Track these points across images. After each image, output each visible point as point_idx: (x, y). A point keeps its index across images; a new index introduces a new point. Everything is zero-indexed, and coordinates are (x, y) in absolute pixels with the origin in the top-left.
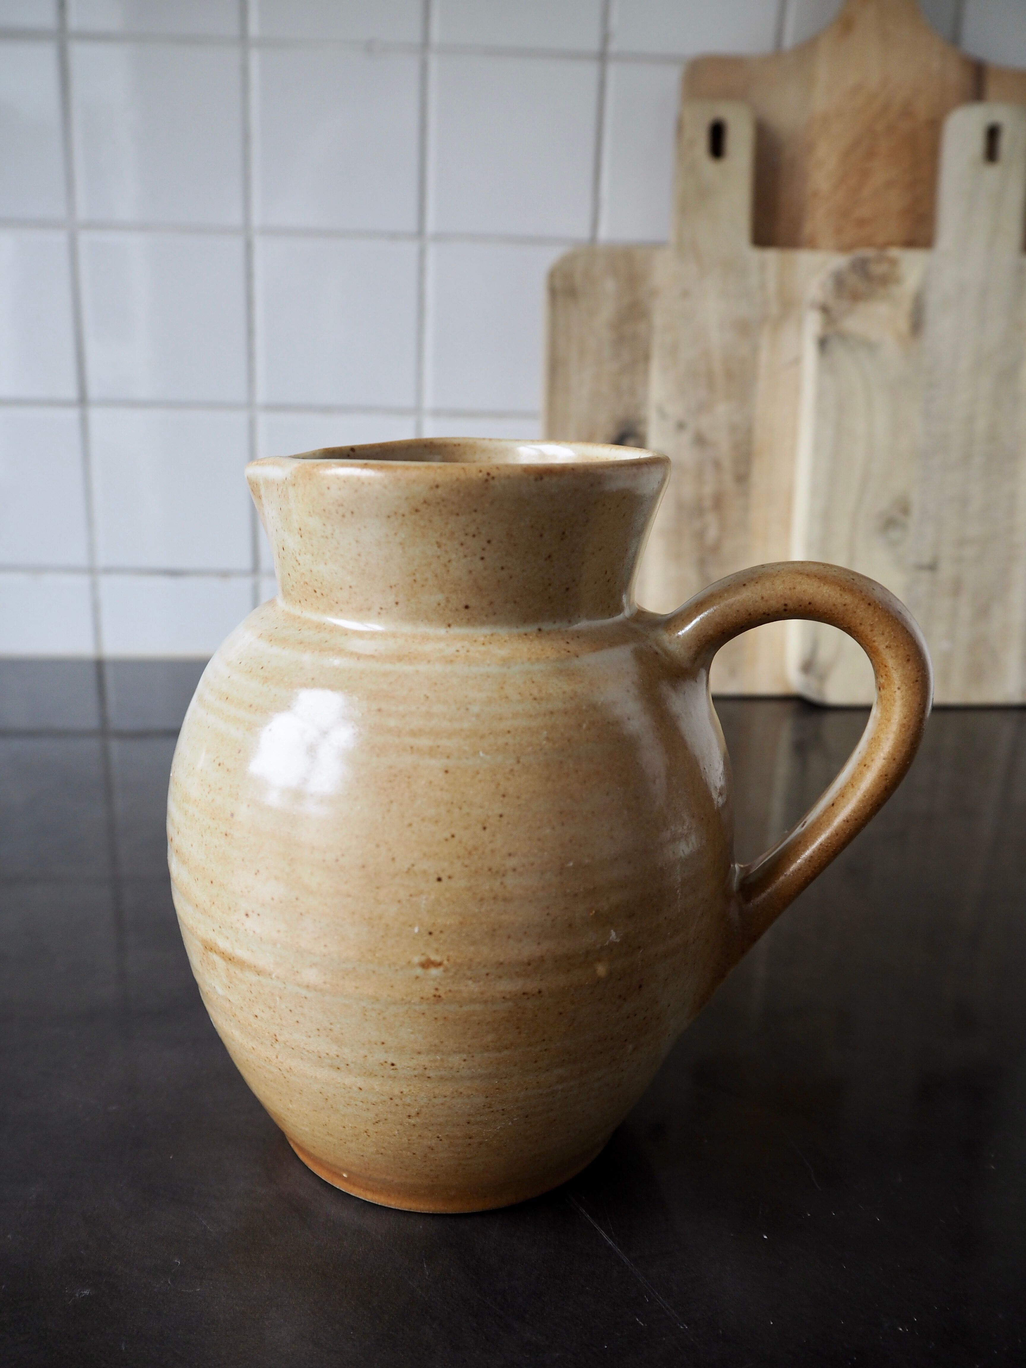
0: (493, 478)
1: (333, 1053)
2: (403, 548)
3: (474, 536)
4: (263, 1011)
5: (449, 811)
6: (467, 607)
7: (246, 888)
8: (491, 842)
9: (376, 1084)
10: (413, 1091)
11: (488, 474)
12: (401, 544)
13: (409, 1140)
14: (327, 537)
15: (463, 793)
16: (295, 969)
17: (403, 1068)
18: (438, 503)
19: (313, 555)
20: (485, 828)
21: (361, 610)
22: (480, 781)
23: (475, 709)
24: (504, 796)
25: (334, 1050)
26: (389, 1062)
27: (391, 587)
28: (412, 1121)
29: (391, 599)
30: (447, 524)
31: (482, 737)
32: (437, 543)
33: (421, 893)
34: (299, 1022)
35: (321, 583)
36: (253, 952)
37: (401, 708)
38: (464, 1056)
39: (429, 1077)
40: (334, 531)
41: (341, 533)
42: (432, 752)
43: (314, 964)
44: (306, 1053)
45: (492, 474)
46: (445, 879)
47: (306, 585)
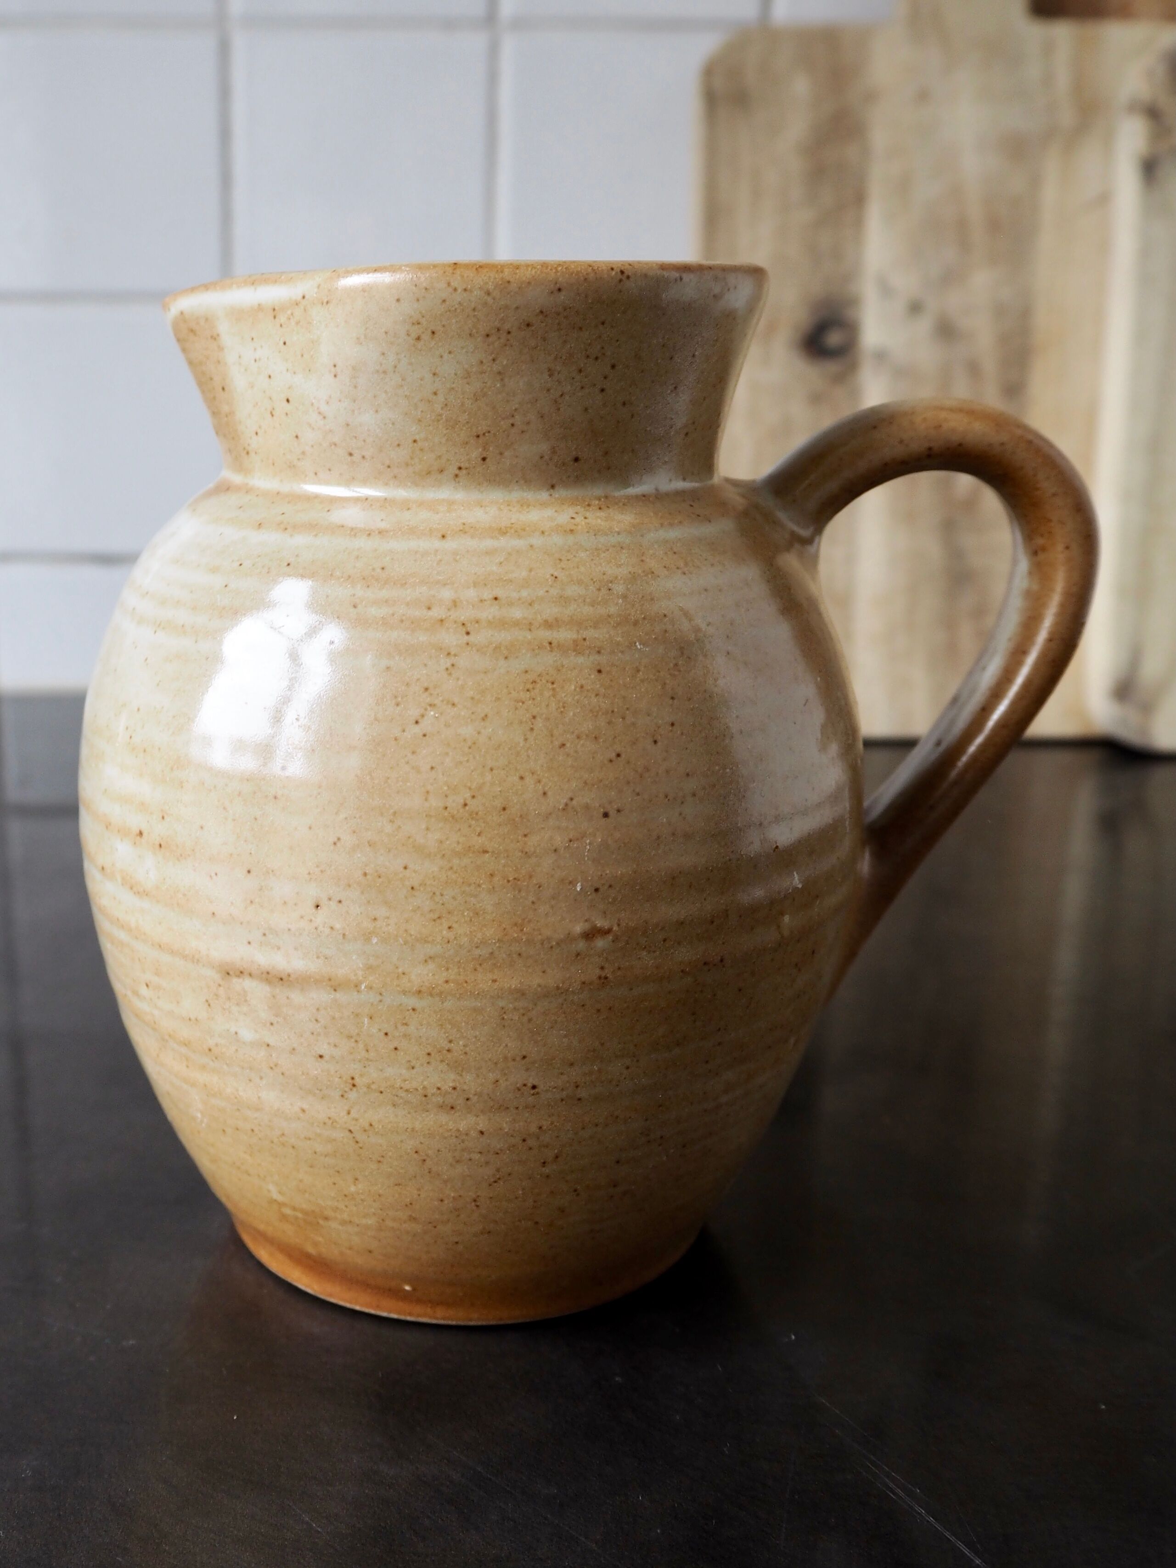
0: (628, 277)
1: (447, 1086)
2: (502, 380)
3: (597, 358)
4: (335, 1046)
5: (609, 723)
6: (576, 460)
7: (317, 866)
8: (664, 760)
9: (505, 1122)
10: (555, 1124)
11: (622, 272)
12: (500, 373)
13: (535, 1202)
14: (385, 372)
15: (624, 697)
16: (400, 970)
17: (547, 1091)
18: (558, 314)
19: (354, 401)
20: (655, 742)
21: (429, 473)
22: (642, 681)
23: (619, 588)
24: (673, 698)
25: (450, 1079)
26: (530, 1085)
27: (478, 436)
28: (546, 1170)
29: (476, 454)
30: (565, 342)
31: (636, 623)
32: (549, 370)
33: (583, 836)
34: (399, 1048)
35: (364, 441)
36: (326, 958)
37: (524, 593)
38: (628, 1061)
39: (579, 1099)
40: (399, 360)
41: (411, 364)
42: (577, 647)
43: (431, 958)
44: (403, 1094)
45: (626, 273)
46: (612, 813)
47: (333, 446)
